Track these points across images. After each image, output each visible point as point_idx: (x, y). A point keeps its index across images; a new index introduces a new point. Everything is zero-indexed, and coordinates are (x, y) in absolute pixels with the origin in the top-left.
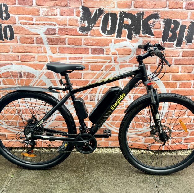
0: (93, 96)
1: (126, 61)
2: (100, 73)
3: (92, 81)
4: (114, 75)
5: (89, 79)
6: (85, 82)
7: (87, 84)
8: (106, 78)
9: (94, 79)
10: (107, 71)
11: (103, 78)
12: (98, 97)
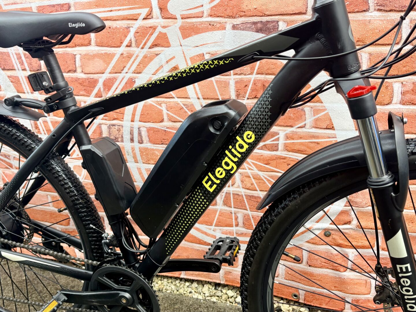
0: (116, 127)
1: (200, 9)
2: (125, 53)
3: (105, 81)
4: (167, 62)
5: (97, 74)
6: (87, 83)
7: (94, 89)
8: (143, 70)
9: (110, 73)
10: (142, 48)
11: (135, 73)
12: (131, 132)
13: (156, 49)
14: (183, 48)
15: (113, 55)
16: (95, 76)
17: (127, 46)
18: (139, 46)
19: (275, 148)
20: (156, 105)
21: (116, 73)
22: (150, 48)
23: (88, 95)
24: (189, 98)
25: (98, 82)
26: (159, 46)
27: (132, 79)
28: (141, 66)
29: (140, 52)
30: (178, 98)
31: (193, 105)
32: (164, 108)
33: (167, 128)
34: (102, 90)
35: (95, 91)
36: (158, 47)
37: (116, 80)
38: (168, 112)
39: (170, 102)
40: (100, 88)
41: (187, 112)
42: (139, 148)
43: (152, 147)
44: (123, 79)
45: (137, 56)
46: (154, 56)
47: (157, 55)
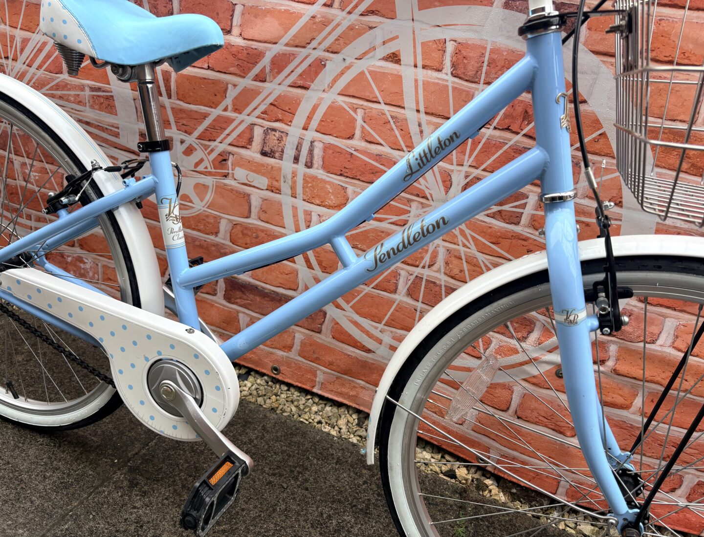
0: (277, 134)
2: (319, 16)
3: (275, 56)
4: (384, 43)
5: (265, 42)
6: (245, 55)
7: (253, 67)
8: (342, 49)
9: (287, 45)
10: (350, 13)
11: (328, 51)
12: (297, 146)
13: (372, 19)
14: (416, 24)
15: (299, 16)
16: (261, 46)
17: (325, 5)
18: (346, 8)
19: (515, 220)
20: (348, 109)
21: (297, 46)
22: (361, 15)
23: (242, 74)
24: (403, 108)
25: (264, 57)
26: (376, 14)
27: (321, 60)
28: (341, 41)
29: (345, 18)
30: (385, 104)
31: (406, 120)
32: (359, 117)
33: (355, 150)
34: (268, 69)
35: (256, 70)
36: (375, 16)
37: (295, 58)
38: (364, 125)
39: (371, 108)
40: (265, 67)
41: (393, 130)
42: (304, 175)
43: (324, 177)
44: (306, 58)
45: (338, 25)
46: (364, 29)
47: (371, 28)
